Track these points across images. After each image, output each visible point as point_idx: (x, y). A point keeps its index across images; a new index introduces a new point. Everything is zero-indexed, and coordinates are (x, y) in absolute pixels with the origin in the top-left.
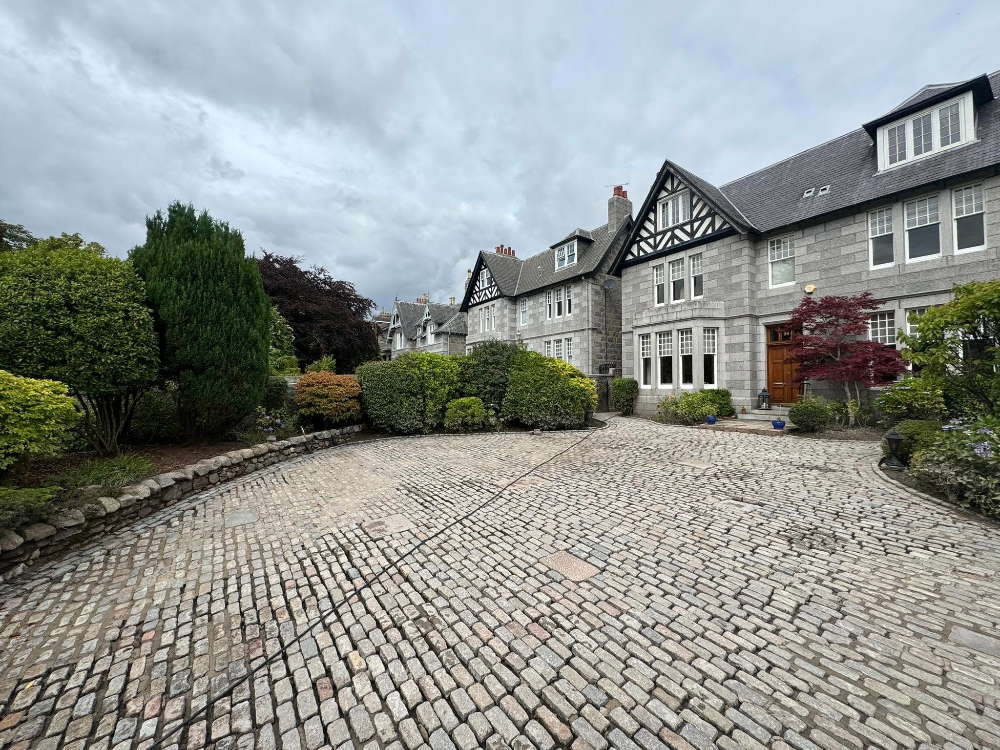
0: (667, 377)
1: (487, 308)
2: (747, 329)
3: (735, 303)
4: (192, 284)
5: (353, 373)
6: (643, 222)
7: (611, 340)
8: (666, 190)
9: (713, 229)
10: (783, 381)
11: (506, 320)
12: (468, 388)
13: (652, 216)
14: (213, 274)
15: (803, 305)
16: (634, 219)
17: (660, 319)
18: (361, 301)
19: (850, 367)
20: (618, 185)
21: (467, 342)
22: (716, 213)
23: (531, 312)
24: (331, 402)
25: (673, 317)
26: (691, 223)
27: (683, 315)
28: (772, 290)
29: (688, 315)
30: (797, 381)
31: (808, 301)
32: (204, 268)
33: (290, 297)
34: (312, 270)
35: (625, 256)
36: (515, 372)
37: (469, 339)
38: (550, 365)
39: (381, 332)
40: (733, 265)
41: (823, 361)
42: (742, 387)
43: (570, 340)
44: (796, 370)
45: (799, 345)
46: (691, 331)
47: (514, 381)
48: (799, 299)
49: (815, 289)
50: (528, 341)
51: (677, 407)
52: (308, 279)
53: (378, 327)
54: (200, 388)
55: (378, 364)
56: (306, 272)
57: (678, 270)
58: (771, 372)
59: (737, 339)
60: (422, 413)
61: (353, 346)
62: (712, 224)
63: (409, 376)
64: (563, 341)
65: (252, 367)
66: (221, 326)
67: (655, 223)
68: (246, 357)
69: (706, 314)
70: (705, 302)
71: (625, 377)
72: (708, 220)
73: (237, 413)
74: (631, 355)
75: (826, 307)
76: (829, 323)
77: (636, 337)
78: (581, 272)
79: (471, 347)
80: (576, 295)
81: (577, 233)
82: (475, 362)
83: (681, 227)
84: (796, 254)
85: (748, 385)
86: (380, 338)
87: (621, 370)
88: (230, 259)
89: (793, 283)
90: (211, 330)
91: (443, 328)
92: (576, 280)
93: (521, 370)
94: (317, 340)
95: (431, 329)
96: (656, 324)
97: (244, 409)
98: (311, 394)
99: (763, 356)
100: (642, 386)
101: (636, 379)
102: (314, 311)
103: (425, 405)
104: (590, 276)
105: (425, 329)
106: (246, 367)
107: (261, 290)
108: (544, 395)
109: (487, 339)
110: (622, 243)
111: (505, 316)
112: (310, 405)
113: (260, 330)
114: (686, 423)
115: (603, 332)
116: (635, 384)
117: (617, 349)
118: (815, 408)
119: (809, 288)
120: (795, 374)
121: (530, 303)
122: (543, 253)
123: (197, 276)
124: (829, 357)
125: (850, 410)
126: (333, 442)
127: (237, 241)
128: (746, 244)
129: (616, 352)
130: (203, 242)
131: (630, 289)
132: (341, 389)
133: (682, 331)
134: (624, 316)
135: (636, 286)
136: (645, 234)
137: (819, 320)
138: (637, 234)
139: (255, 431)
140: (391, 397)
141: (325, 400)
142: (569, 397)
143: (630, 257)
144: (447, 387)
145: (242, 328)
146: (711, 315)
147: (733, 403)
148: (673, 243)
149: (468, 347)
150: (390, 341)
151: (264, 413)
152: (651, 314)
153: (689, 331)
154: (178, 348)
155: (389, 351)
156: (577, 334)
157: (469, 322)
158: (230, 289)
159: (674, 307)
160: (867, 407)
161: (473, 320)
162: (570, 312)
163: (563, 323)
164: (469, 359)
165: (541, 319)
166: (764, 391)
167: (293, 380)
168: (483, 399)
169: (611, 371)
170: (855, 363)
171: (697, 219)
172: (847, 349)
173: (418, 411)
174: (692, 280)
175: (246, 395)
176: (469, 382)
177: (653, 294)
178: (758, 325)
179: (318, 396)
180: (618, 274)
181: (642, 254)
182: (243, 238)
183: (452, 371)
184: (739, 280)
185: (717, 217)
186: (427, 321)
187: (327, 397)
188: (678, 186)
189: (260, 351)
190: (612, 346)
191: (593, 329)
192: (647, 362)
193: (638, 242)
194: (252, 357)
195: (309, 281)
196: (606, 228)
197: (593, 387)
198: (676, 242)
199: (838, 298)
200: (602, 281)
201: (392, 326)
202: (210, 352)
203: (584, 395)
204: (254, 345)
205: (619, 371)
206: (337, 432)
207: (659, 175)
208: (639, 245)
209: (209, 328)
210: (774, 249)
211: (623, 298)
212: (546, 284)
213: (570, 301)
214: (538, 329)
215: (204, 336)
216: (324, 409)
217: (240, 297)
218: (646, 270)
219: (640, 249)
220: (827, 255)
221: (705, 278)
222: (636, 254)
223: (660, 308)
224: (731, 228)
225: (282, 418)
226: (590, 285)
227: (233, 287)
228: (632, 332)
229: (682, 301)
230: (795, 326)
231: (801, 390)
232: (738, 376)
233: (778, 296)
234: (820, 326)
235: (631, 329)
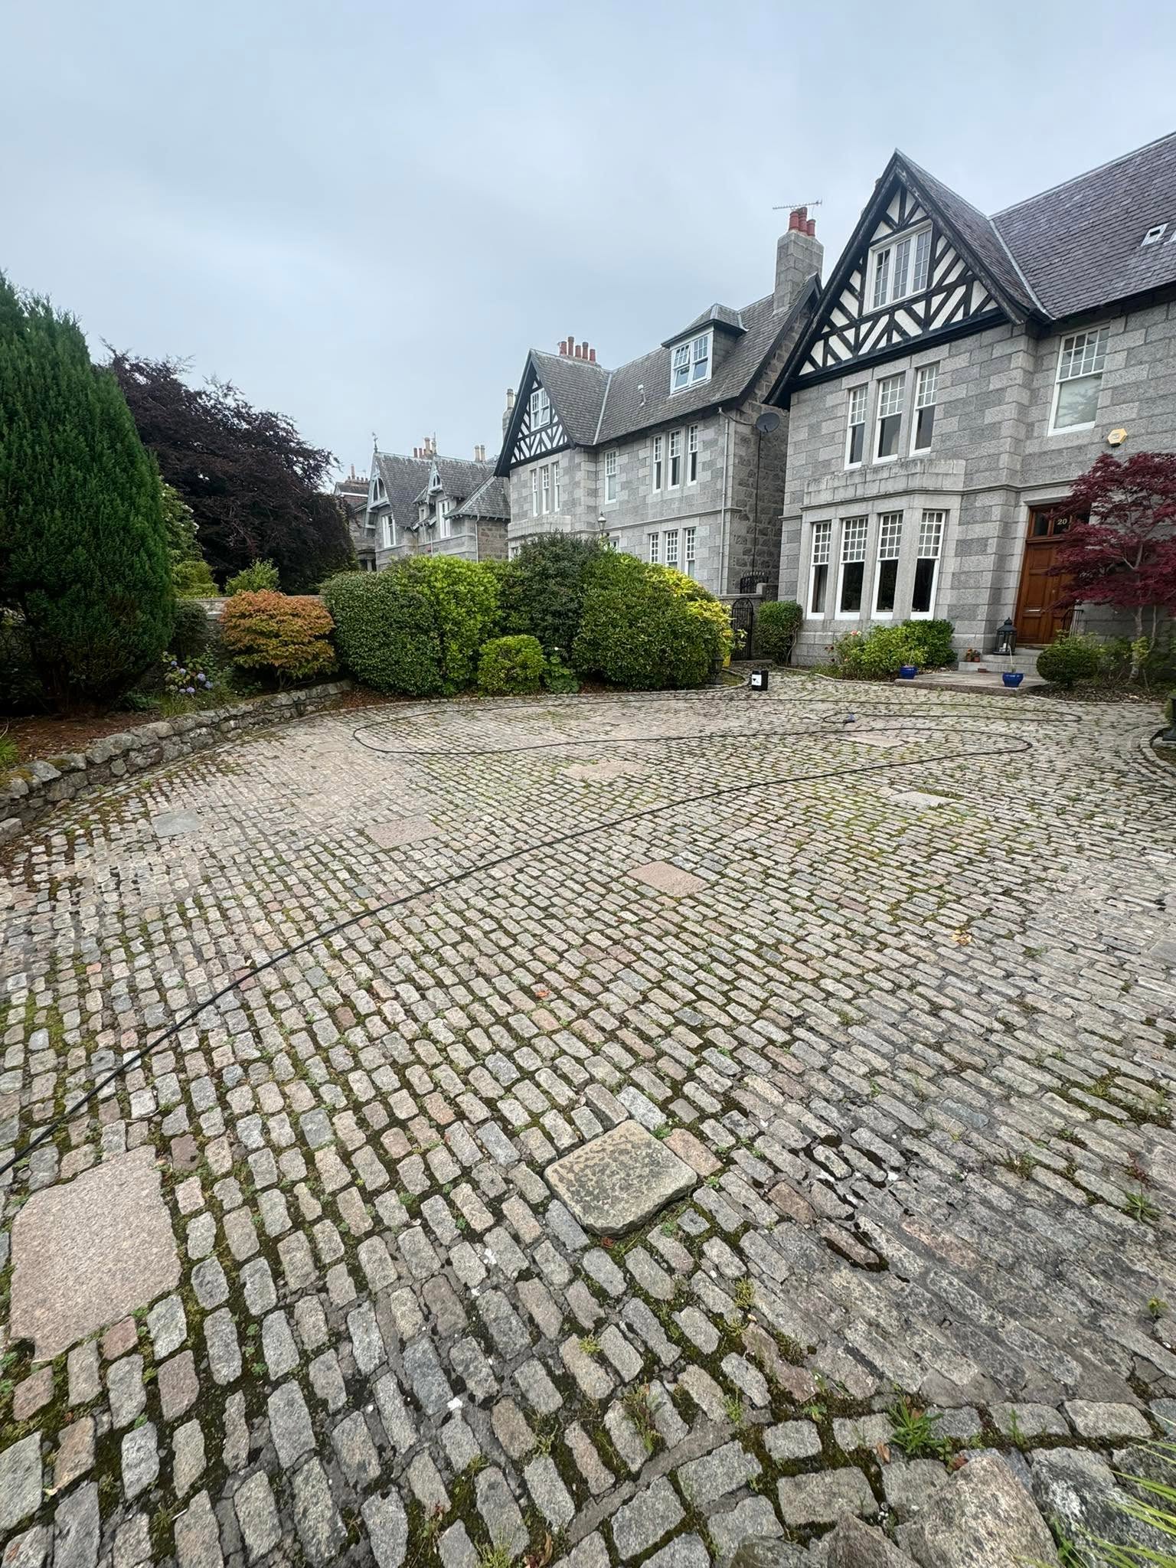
0: (851, 601)
1: (545, 468)
2: (996, 513)
3: (983, 464)
4: (11, 429)
5: (315, 592)
6: (838, 293)
7: (763, 533)
8: (888, 221)
9: (966, 313)
10: (1042, 606)
11: (580, 493)
12: (515, 619)
13: (856, 280)
14: (44, 409)
15: (1096, 470)
16: (824, 284)
17: (849, 494)
18: (308, 454)
19: (1151, 582)
20: (798, 204)
21: (510, 536)
22: (975, 278)
23: (623, 478)
24: (286, 644)
25: (873, 490)
26: (927, 297)
27: (890, 487)
28: (1051, 439)
29: (900, 485)
30: (1061, 607)
31: (1105, 461)
32: (25, 396)
33: (174, 445)
34: (210, 389)
35: (800, 366)
36: (594, 592)
37: (514, 529)
38: (655, 578)
39: (352, 514)
40: (991, 387)
41: (1112, 571)
42: (972, 617)
43: (691, 531)
44: (1065, 588)
45: (1079, 542)
46: (901, 516)
47: (592, 607)
48: (1094, 454)
49: (1127, 438)
50: (618, 533)
51: (863, 650)
52: (204, 408)
53: (348, 506)
54: (63, 621)
55: (358, 577)
56: (199, 394)
57: (893, 396)
58: (1024, 590)
59: (977, 531)
60: (439, 662)
61: (305, 542)
62: (966, 300)
63: (413, 598)
64: (681, 532)
65: (146, 585)
66: (79, 509)
67: (860, 297)
68: (131, 567)
69: (930, 483)
70: (931, 461)
71: (783, 598)
72: (960, 291)
73: (135, 663)
74: (795, 559)
75: (1135, 474)
76: (1134, 503)
77: (806, 527)
78: (717, 398)
79: (517, 544)
80: (707, 445)
81: (714, 315)
82: (527, 574)
83: (907, 306)
84: (1107, 366)
85: (983, 612)
86: (352, 526)
87: (777, 587)
88: (69, 379)
89: (1091, 425)
90: (63, 518)
91: (465, 509)
92: (706, 414)
93: (605, 588)
94: (239, 533)
95: (444, 508)
96: (842, 503)
97: (144, 657)
98: (249, 630)
99: (1016, 563)
100: (810, 615)
101: (800, 602)
102: (225, 473)
103: (444, 650)
104: (732, 405)
105: (432, 509)
106: (135, 585)
107: (134, 439)
108: (643, 631)
109: (546, 529)
110: (797, 337)
111: (577, 484)
112: (249, 650)
113: (146, 516)
114: (874, 677)
115: (751, 516)
116: (797, 611)
117: (772, 549)
118: (1080, 651)
119: (1116, 436)
120: (1063, 594)
121: (622, 459)
122: (648, 357)
123: (16, 413)
124: (1123, 564)
125: (1135, 655)
126: (299, 712)
127: (70, 337)
128: (1022, 344)
129: (771, 554)
130: (10, 342)
131: (803, 434)
132: (300, 622)
133: (886, 517)
134: (789, 487)
135: (814, 429)
136: (838, 319)
137: (1118, 497)
138: (826, 320)
139: (168, 694)
140: (387, 636)
141: (274, 641)
142: (684, 633)
143: (808, 369)
144: (479, 617)
145: (116, 512)
146: (938, 486)
147: (955, 644)
148: (889, 339)
149: (512, 544)
150: (372, 532)
151: (174, 663)
152: (836, 484)
153: (896, 516)
154: (13, 551)
155: (371, 552)
156: (705, 519)
157: (513, 496)
158: (81, 438)
159: (877, 469)
160: (1163, 650)
161: (520, 493)
162: (693, 478)
163: (681, 499)
164: (515, 568)
165: (642, 489)
166: (1008, 623)
167: (215, 607)
168: (540, 639)
169: (759, 589)
170: (1161, 574)
171: (939, 289)
172: (1154, 551)
173: (432, 659)
174: (916, 416)
175: (144, 633)
176: (516, 609)
177: (844, 443)
178: (1017, 505)
179: (262, 633)
180: (784, 404)
181: (831, 361)
182: (83, 331)
183: (486, 590)
184: (997, 419)
185: (976, 284)
186: (437, 493)
187: (277, 636)
188: (912, 213)
189: (155, 554)
190: (765, 544)
191: (733, 511)
192: (821, 572)
193: (826, 338)
194: (142, 567)
195: (206, 411)
196: (769, 303)
197: (726, 616)
198: (896, 338)
199: (1159, 455)
200: (755, 416)
201: (372, 504)
202: (69, 557)
203: (710, 631)
204: (143, 545)
205: (772, 591)
206: (301, 695)
207: (880, 184)
208: (826, 344)
209: (57, 513)
210: (1070, 355)
211: (790, 451)
212: (652, 422)
213: (694, 455)
214: (635, 510)
215: (54, 529)
216: (276, 657)
217: (101, 455)
218: (835, 396)
219: (828, 350)
220: (1160, 369)
221: (938, 414)
222: (820, 363)
223: (852, 473)
224: (999, 310)
225: (205, 672)
226: (733, 424)
227: (85, 434)
228: (800, 517)
229: (893, 458)
230: (1077, 507)
231: (1067, 620)
232: (969, 598)
233: (1060, 451)
234: (1119, 509)
235: (799, 512)
